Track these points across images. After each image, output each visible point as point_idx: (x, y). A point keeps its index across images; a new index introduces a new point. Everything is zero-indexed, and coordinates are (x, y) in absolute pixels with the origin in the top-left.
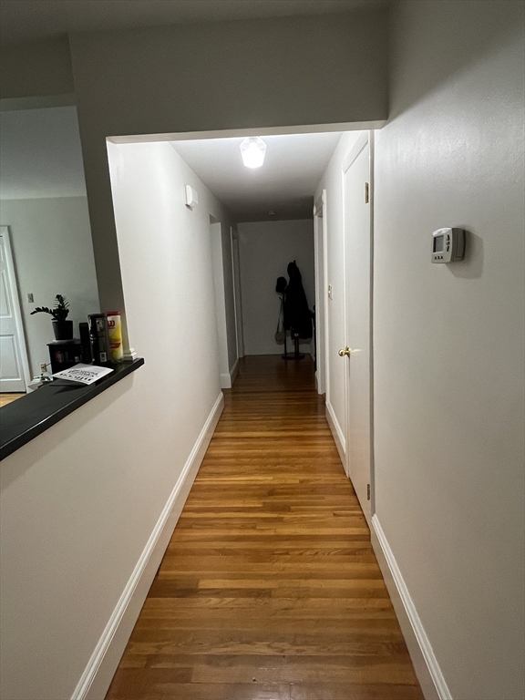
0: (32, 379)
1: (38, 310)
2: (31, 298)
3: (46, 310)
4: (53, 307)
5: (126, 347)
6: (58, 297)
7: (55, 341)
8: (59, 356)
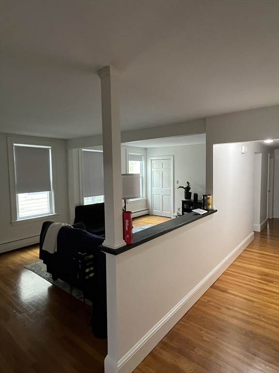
0: (174, 213)
1: (180, 187)
2: (178, 182)
3: (183, 187)
4: (185, 187)
5: (212, 206)
6: (188, 182)
7: (184, 200)
8: (185, 205)
